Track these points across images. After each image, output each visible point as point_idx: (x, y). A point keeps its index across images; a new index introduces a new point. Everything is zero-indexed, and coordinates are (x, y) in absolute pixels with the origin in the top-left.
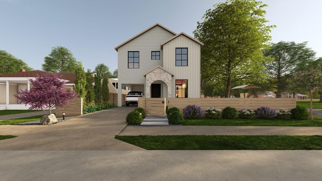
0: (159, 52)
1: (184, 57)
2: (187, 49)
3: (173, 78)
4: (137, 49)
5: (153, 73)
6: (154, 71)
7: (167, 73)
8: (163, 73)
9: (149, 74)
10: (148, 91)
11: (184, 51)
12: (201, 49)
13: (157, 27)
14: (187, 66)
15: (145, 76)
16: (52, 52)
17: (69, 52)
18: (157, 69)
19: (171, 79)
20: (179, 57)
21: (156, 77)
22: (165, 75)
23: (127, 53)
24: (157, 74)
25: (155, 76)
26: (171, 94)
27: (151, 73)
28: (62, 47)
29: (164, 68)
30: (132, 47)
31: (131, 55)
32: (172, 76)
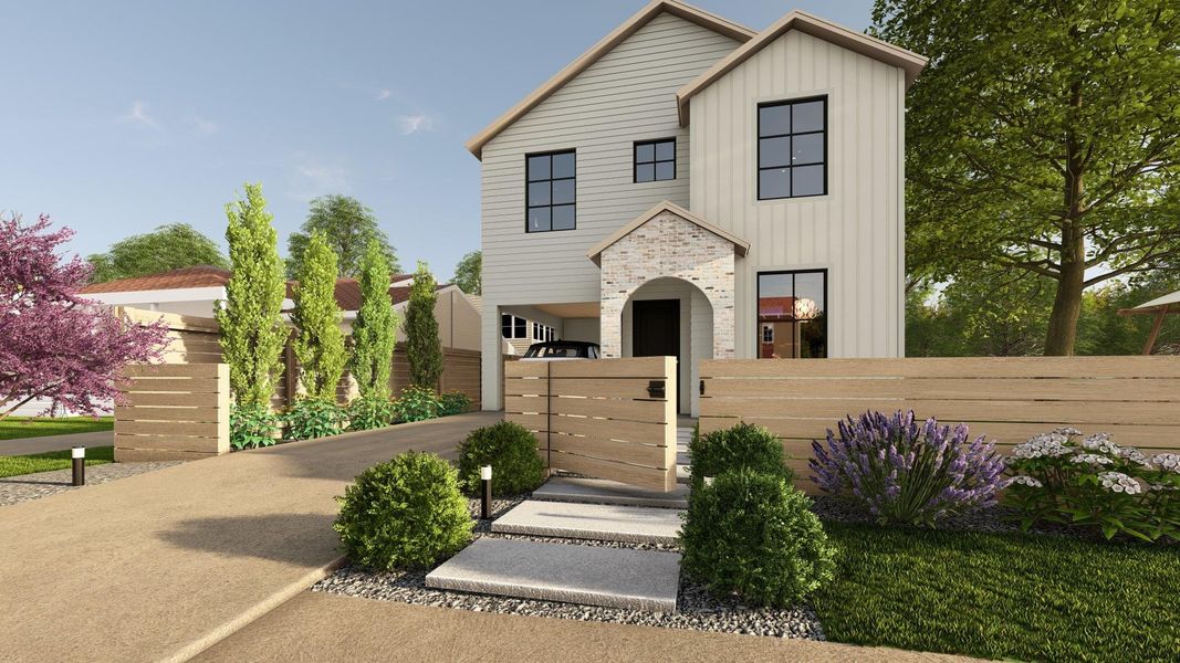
0: (673, 140)
1: (807, 149)
2: (822, 103)
3: (742, 261)
4: (568, 138)
5: (634, 243)
6: (641, 232)
7: (711, 237)
8: (689, 239)
9: (617, 247)
10: (612, 332)
11: (807, 117)
12: (910, 90)
13: (664, 20)
14: (826, 193)
15: (597, 259)
16: (313, 218)
17: (365, 214)
18: (656, 222)
19: (731, 268)
20: (777, 152)
21: (654, 263)
22: (698, 251)
23: (523, 163)
24: (656, 246)
25: (649, 256)
26: (731, 345)
27: (624, 242)
28: (344, 195)
29: (697, 212)
30: (543, 134)
31: (541, 168)
32: (740, 252)
